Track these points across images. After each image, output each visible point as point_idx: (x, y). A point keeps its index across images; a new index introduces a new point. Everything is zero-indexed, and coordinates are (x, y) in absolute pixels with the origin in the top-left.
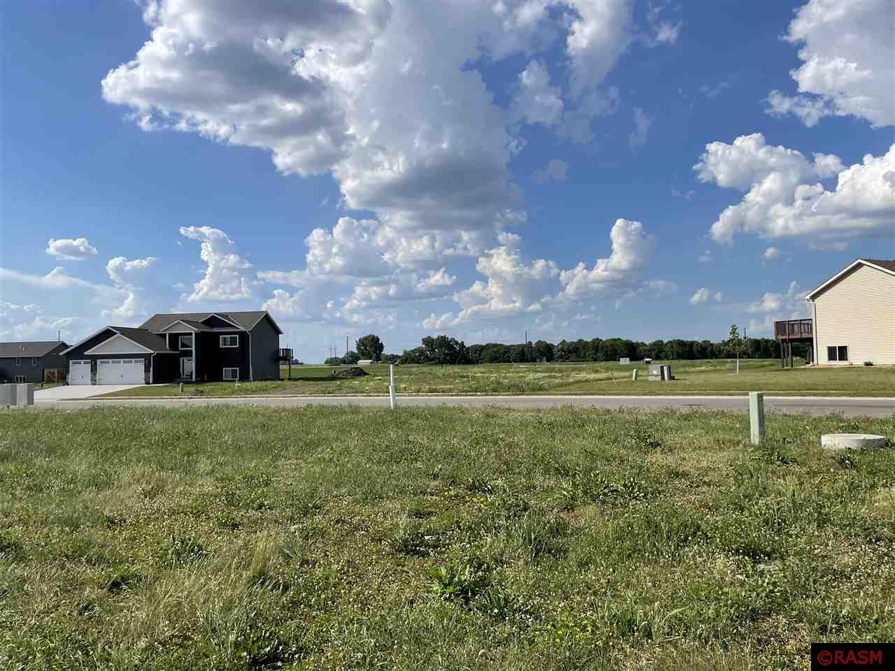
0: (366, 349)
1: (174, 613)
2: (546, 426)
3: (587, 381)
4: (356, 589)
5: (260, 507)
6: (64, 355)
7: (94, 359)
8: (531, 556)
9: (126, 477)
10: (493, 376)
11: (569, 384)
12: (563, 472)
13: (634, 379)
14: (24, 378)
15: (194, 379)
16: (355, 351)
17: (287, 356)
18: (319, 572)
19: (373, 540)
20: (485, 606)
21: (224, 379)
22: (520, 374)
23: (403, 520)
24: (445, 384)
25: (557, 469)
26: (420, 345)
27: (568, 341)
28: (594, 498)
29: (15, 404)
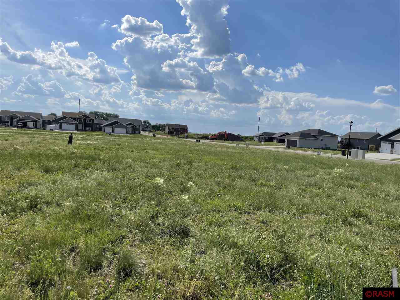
6: (380, 139)
7: (393, 141)
14: (361, 147)
29: (357, 158)
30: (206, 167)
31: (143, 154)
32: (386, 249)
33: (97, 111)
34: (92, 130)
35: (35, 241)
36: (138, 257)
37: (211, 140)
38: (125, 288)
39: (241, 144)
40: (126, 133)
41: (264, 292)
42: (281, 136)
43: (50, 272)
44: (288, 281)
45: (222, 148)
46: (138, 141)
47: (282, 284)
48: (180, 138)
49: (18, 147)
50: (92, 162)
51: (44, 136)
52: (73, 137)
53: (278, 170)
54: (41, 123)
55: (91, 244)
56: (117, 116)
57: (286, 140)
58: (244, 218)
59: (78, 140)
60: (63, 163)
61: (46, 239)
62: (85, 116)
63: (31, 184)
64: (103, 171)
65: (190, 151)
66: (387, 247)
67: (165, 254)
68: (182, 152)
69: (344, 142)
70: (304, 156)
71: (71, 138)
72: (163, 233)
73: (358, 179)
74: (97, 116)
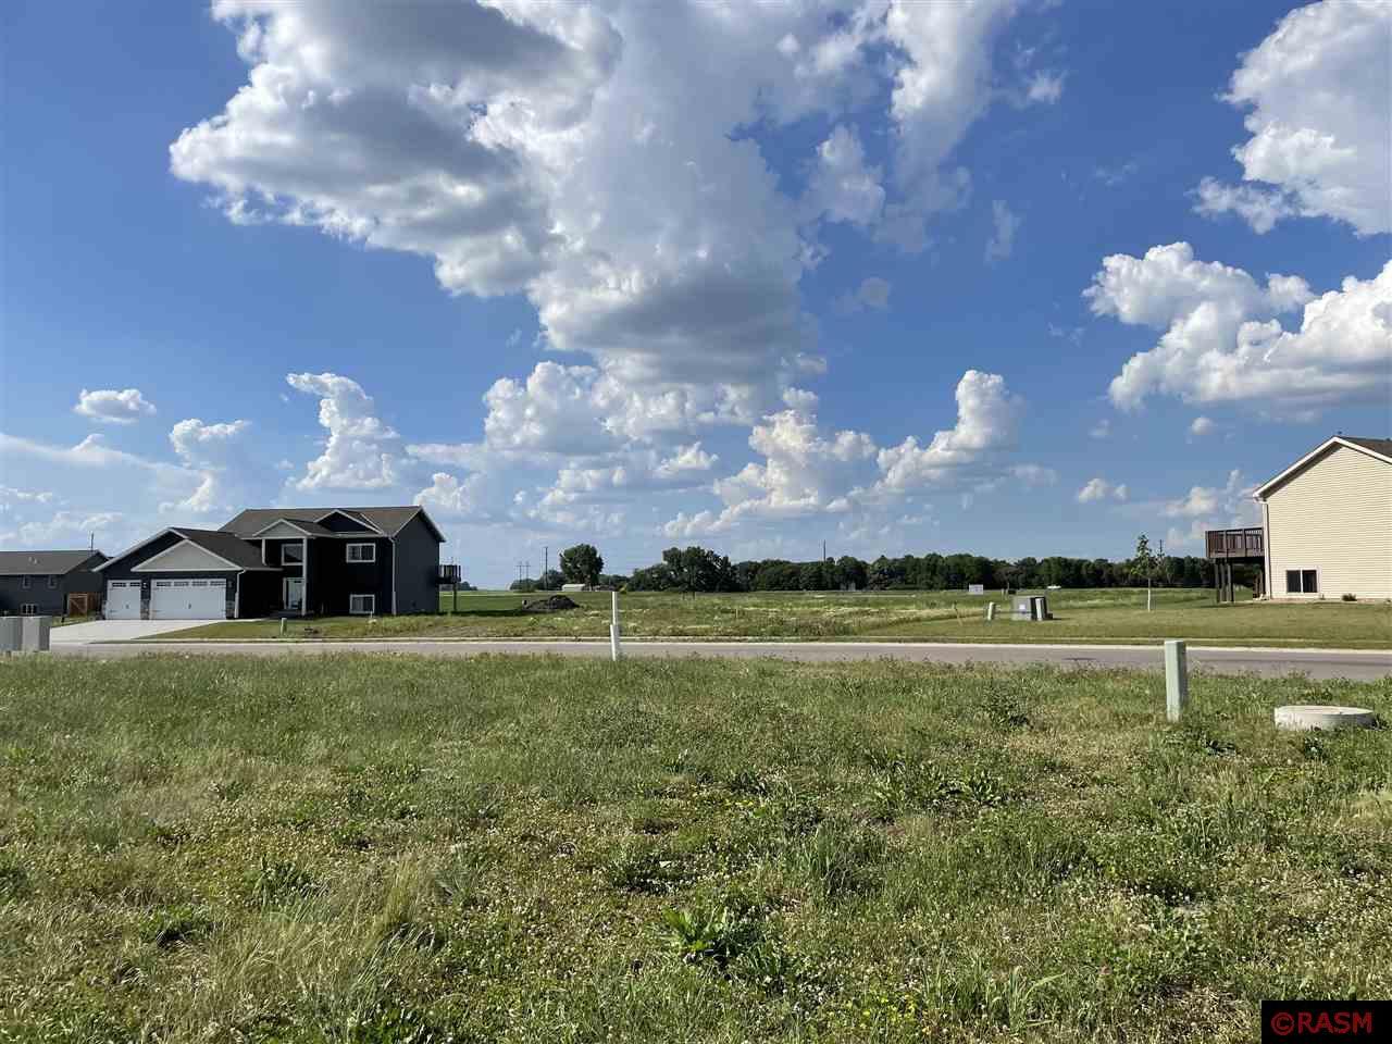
0: (576, 567)
1: (263, 982)
2: (853, 689)
3: (918, 620)
4: (550, 945)
5: (403, 815)
6: (101, 571)
7: (147, 578)
8: (825, 893)
9: (192, 764)
10: (773, 612)
11: (891, 624)
12: (878, 761)
13: (989, 618)
14: (35, 607)
15: (304, 612)
16: (560, 570)
17: (452, 577)
18: (492, 917)
19: (579, 867)
20: (751, 972)
21: (351, 612)
22: (815, 609)
23: (627, 836)
24: (698, 624)
25: (868, 757)
26: (661, 561)
27: (890, 557)
28: (924, 803)
29: (20, 649)
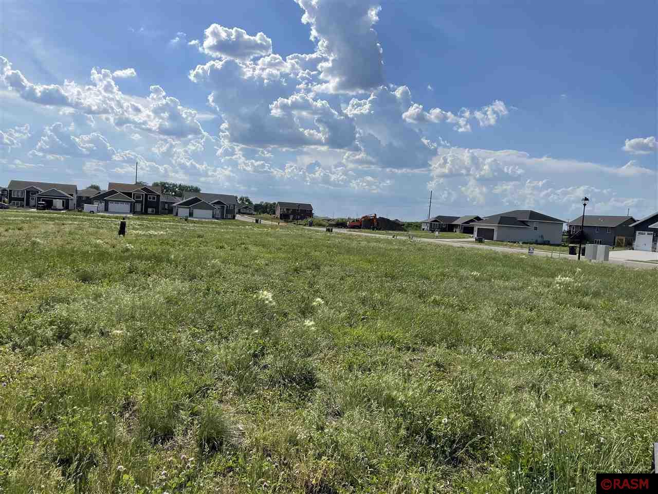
6: (633, 226)
7: (656, 231)
14: (600, 241)
29: (595, 258)
30: (342, 274)
31: (239, 252)
32: (643, 411)
33: (165, 182)
34: (157, 213)
35: (67, 392)
36: (232, 419)
37: (349, 228)
38: (211, 469)
39: (400, 235)
40: (211, 217)
41: (438, 479)
42: (467, 222)
43: (89, 442)
44: (479, 461)
45: (369, 242)
46: (231, 230)
47: (470, 468)
48: (301, 226)
49: (39, 240)
50: (157, 265)
51: (80, 223)
52: (127, 223)
53: (461, 279)
54: (75, 201)
55: (155, 398)
56: (197, 190)
57: (476, 229)
58: (406, 357)
59: (134, 229)
60: (110, 266)
61: (84, 389)
62: (146, 189)
63: (60, 300)
64: (174, 279)
65: (316, 247)
66: (645, 407)
67: (276, 416)
68: (304, 249)
69: (573, 232)
70: (506, 256)
71: (123, 226)
72: (272, 382)
73: (596, 295)
74: (165, 190)
